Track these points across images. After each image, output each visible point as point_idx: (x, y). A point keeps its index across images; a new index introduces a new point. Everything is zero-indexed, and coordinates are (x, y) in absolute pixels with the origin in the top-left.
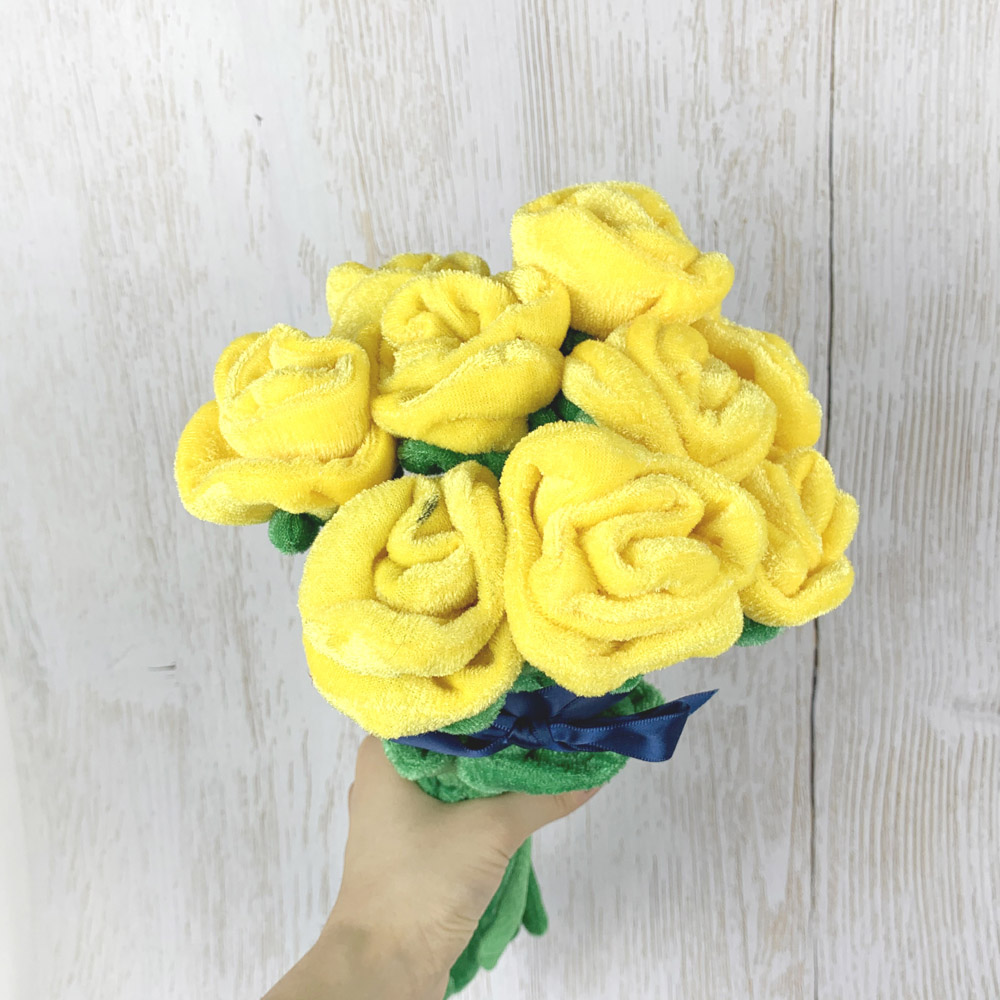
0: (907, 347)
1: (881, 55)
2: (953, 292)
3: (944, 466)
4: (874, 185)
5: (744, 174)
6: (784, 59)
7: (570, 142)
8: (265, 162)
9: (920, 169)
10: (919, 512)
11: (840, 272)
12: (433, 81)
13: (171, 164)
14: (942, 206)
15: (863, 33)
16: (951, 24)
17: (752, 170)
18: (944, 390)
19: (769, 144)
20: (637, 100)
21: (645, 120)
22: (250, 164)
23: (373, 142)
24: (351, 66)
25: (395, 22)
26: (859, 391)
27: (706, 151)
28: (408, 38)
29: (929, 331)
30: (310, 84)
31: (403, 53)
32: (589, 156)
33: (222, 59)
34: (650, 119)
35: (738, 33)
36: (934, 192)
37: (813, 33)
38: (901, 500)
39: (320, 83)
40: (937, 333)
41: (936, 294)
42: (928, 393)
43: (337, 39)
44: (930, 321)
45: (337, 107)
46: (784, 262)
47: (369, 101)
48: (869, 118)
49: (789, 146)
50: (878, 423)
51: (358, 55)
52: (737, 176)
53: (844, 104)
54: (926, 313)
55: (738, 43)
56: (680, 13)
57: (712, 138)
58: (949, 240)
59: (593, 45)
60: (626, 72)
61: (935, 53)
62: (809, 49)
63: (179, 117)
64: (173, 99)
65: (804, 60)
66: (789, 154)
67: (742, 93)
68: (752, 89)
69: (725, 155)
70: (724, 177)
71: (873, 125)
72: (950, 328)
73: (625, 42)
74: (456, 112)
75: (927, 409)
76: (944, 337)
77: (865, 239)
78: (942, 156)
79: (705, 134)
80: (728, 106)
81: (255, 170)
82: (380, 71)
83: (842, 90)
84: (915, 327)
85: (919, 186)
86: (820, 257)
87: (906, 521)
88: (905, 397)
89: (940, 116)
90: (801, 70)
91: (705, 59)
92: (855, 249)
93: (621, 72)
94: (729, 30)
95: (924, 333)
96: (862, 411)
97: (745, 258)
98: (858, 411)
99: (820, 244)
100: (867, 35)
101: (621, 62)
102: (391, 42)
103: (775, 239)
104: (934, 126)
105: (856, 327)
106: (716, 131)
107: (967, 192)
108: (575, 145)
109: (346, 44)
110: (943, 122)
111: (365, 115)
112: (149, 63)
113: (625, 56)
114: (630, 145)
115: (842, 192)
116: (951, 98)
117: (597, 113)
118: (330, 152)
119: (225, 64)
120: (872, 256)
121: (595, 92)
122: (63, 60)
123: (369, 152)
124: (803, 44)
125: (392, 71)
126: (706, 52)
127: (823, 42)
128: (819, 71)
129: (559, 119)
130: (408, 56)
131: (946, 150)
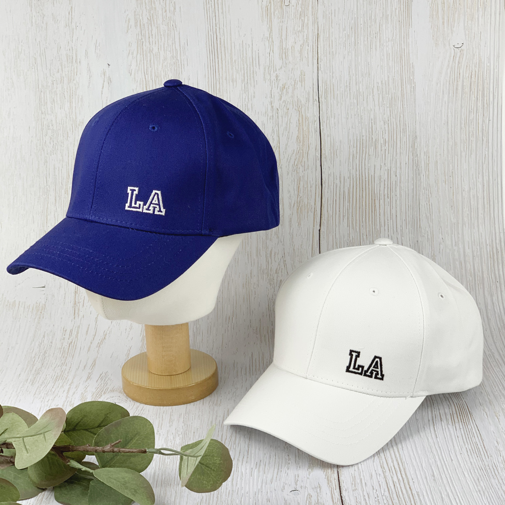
0: (349, 158)
1: (335, 53)
2: (364, 138)
3: (366, 205)
4: (334, 98)
5: (287, 92)
6: (301, 52)
7: (224, 78)
8: (110, 80)
9: (350, 93)
10: (358, 225)
11: (323, 129)
12: (175, 54)
13: (74, 80)
14: (359, 107)
15: (328, 45)
16: (358, 43)
17: (290, 91)
18: (364, 175)
19: (296, 82)
20: (248, 64)
21: (252, 72)
22: (104, 81)
23: (151, 75)
24: (144, 48)
25: (162, 34)
26: (332, 175)
27: (274, 83)
28: (166, 39)
29: (357, 153)
30: (129, 53)
31: (164, 44)
32: (231, 83)
33: (96, 42)
34: (253, 71)
35: (284, 43)
36: (355, 101)
37: (311, 44)
38: (350, 219)
39: (133, 53)
40: (360, 153)
41: (358, 138)
42: (358, 176)
43: (140, 38)
44: (357, 149)
45: (138, 63)
46: (303, 125)
47: (150, 60)
48: (331, 74)
49: (303, 83)
50: (340, 188)
51: (148, 44)
52: (285, 93)
53: (322, 69)
54: (355, 146)
55: (284, 46)
56: (264, 35)
57: (276, 79)
58: (362, 119)
59: (233, 45)
60: (245, 54)
61: (353, 52)
62: (309, 50)
63: (78, 63)
64: (76, 57)
65: (308, 53)
66: (303, 85)
67: (286, 64)
68: (290, 62)
69: (280, 85)
70: (280, 93)
71: (333, 77)
72: (364, 152)
73: (244, 44)
74: (183, 65)
75: (358, 183)
76: (362, 155)
77: (332, 117)
78: (358, 89)
79: (273, 78)
80: (281, 68)
81: (106, 84)
82: (155, 50)
83: (321, 64)
84: (351, 151)
85: (350, 99)
86: (316, 123)
87: (353, 228)
88: (349, 178)
89: (356, 74)
90: (307, 57)
91: (273, 51)
92: (328, 121)
93: (243, 54)
94: (281, 41)
95: (355, 153)
96: (334, 183)
97: (289, 123)
98: (333, 183)
99: (315, 119)
100: (329, 46)
101: (243, 51)
102: (160, 40)
103: (299, 116)
104: (354, 77)
105: (330, 150)
106: (277, 76)
107: (367, 102)
108: (226, 79)
109: (143, 40)
110: (357, 77)
111: (149, 66)
112: (68, 42)
113: (244, 49)
114: (246, 80)
115: (322, 100)
116: (360, 69)
117: (234, 68)
118: (135, 78)
119: (98, 45)
120: (335, 123)
121: (234, 61)
122: (36, 40)
123: (149, 78)
124: (307, 47)
125: (160, 50)
126: (273, 49)
127: (314, 47)
128: (313, 57)
129: (220, 70)
130: (166, 45)
131: (359, 87)
